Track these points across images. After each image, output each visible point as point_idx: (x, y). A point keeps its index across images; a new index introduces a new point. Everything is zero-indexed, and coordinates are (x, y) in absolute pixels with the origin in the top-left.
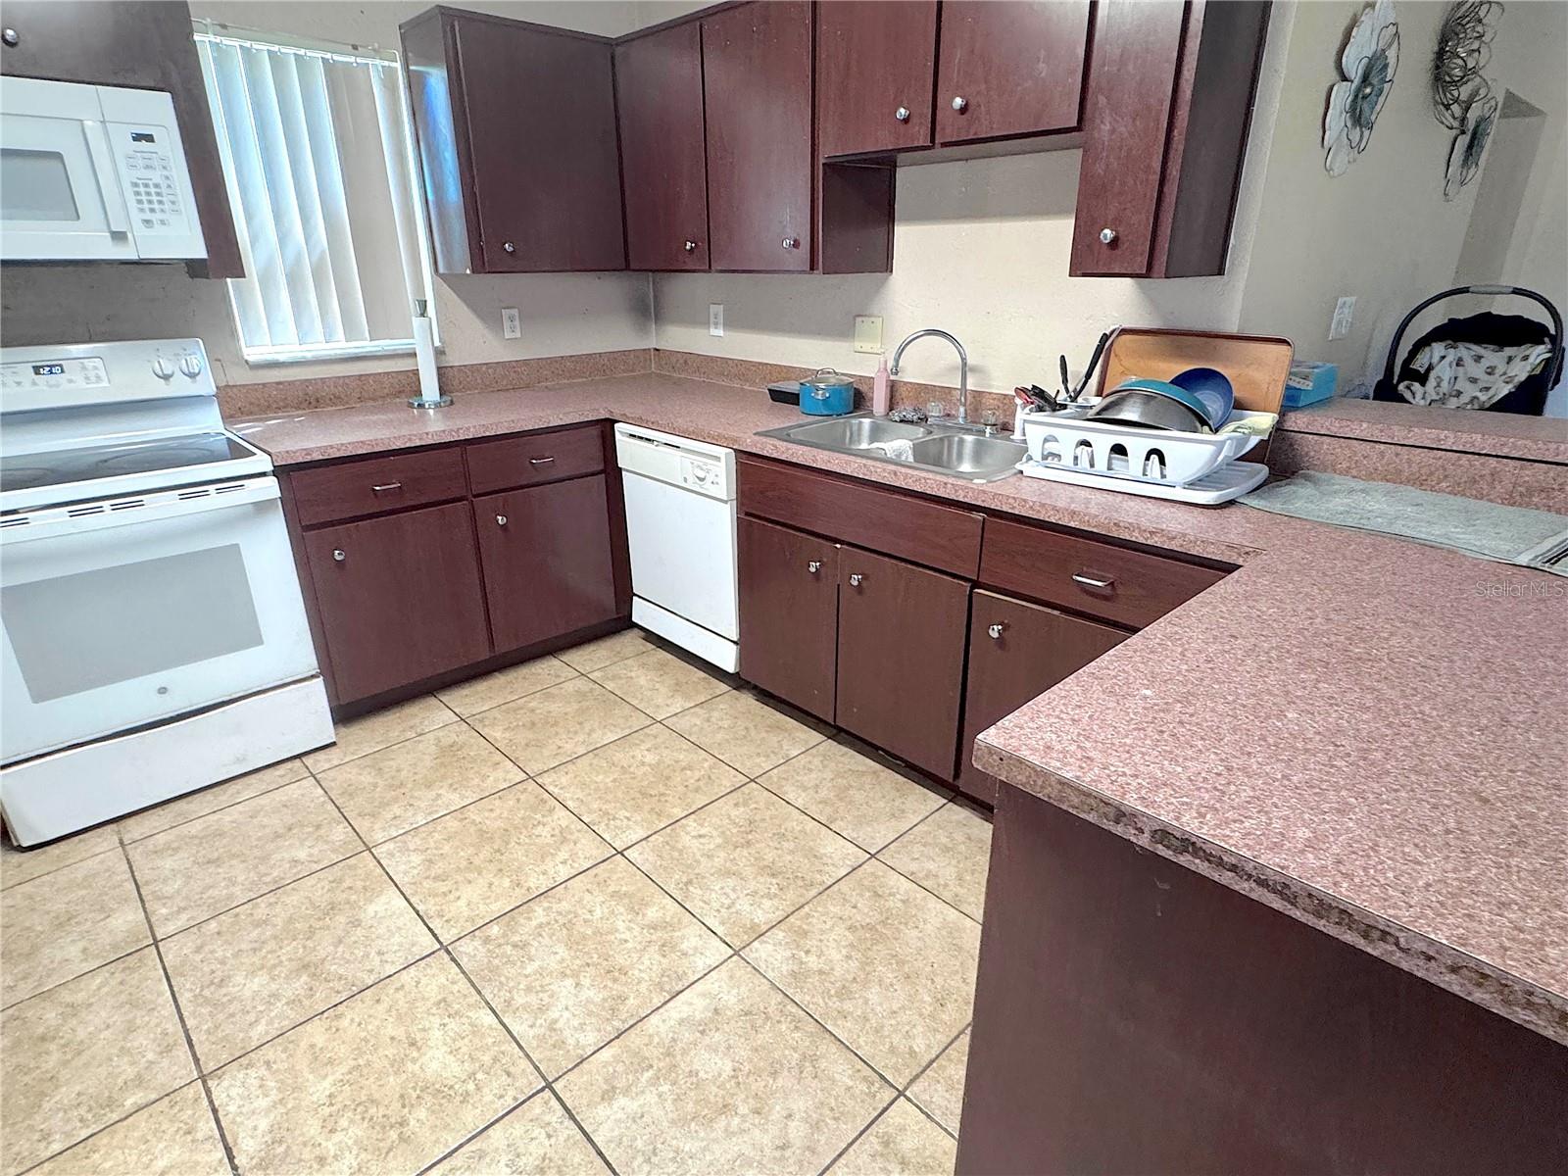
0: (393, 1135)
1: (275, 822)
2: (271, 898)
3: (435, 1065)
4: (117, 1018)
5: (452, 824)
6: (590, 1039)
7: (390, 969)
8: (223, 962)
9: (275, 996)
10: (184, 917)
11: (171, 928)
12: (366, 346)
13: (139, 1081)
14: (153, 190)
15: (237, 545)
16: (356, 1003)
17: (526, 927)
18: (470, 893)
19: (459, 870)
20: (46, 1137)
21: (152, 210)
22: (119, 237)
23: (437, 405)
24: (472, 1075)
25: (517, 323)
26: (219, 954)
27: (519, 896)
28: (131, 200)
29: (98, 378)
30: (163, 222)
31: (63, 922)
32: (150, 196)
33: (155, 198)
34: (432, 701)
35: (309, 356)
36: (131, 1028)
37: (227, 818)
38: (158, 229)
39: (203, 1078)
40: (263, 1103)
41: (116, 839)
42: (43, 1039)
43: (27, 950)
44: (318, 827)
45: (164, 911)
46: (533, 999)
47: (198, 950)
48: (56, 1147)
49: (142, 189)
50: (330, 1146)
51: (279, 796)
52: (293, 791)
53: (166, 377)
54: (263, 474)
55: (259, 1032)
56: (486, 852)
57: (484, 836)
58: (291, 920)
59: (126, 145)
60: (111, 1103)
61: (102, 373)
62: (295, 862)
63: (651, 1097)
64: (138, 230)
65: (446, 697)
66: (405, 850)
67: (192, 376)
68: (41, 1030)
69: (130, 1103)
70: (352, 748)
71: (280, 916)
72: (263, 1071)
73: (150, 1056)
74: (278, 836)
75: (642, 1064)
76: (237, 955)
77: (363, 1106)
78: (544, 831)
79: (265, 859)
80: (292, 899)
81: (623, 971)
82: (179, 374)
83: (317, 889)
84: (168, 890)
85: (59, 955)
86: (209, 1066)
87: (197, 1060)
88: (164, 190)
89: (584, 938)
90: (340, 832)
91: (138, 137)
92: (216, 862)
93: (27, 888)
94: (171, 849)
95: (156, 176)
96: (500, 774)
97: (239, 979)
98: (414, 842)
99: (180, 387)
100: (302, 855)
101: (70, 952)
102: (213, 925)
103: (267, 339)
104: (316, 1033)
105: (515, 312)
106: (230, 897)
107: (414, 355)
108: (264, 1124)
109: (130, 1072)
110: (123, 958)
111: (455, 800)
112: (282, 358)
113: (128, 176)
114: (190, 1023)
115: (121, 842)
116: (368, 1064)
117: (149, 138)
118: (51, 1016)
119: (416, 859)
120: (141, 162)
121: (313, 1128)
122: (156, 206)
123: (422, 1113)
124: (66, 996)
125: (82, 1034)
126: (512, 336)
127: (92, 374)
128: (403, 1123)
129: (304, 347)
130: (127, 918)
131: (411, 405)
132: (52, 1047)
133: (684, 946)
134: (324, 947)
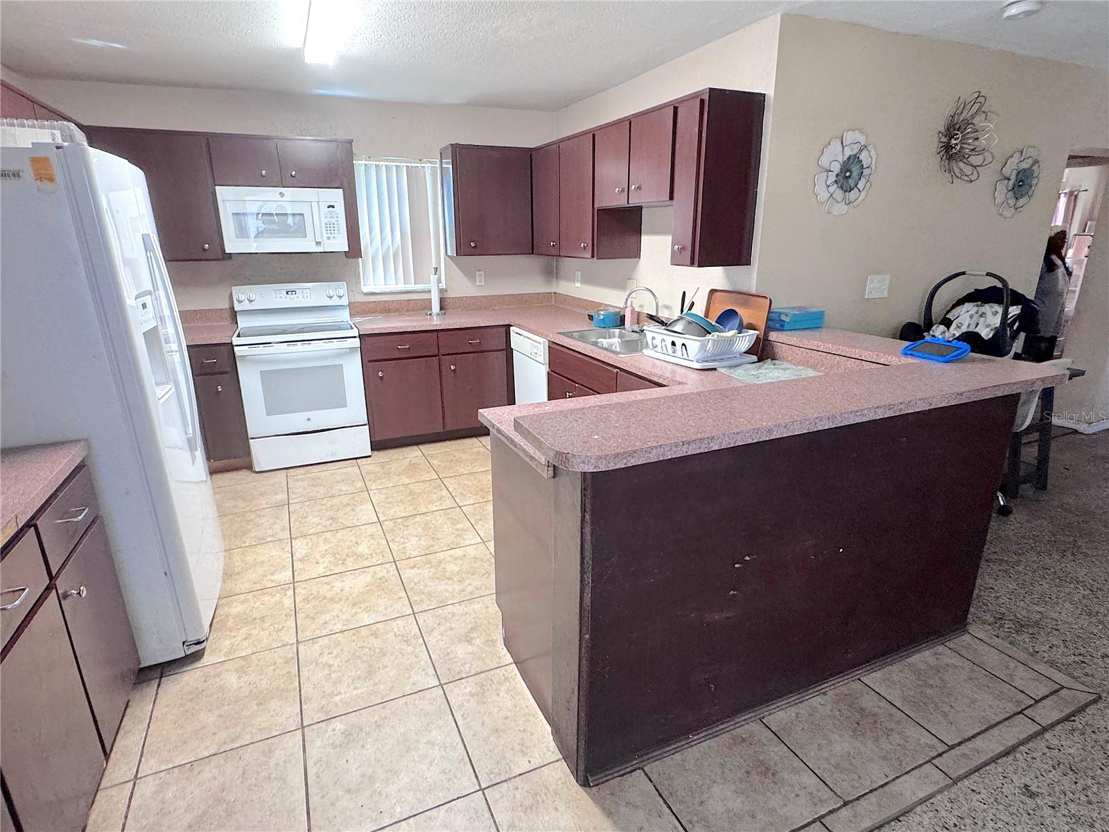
0: (341, 562)
1: (339, 478)
2: (329, 499)
3: (361, 550)
4: (271, 521)
5: (401, 488)
6: (414, 554)
7: (358, 524)
8: (307, 513)
9: (320, 524)
10: (300, 499)
11: (294, 501)
12: (412, 287)
13: (273, 536)
14: (332, 226)
15: (342, 365)
16: (344, 531)
17: (411, 521)
18: (396, 509)
19: (396, 502)
20: (244, 542)
21: (331, 233)
22: (318, 243)
23: (438, 314)
24: (371, 554)
25: (483, 278)
26: (307, 510)
27: (415, 512)
28: (324, 229)
29: (307, 296)
30: (334, 238)
31: (262, 494)
32: (330, 227)
33: (332, 229)
34: (416, 447)
35: (388, 290)
36: (275, 523)
37: (323, 474)
38: (332, 241)
39: (291, 539)
40: (306, 547)
41: (285, 475)
42: (249, 521)
43: (251, 498)
44: (353, 481)
45: (294, 496)
46: (402, 540)
47: (301, 508)
48: (247, 545)
49: (328, 226)
50: (321, 561)
51: (344, 470)
52: (350, 469)
53: (331, 297)
54: (355, 337)
55: (310, 532)
56: (409, 498)
57: (411, 493)
58: (332, 506)
59: (325, 209)
60: (263, 539)
61: (309, 295)
62: (341, 490)
63: (426, 571)
64: (326, 241)
65: (421, 447)
66: (381, 493)
67: (340, 297)
68: (249, 519)
69: (268, 540)
70: (377, 459)
71: (329, 504)
72: (309, 540)
73: (278, 530)
74: (338, 482)
75: (429, 562)
76: (312, 511)
77: (334, 555)
78: (435, 496)
79: (331, 488)
80: (336, 501)
81: (438, 539)
82: (335, 296)
83: (345, 499)
84: (297, 491)
85: (259, 502)
86: (293, 536)
87: (291, 534)
88: (336, 226)
89: (430, 528)
90: (360, 484)
91: (329, 207)
92: (315, 486)
93: (254, 483)
94: (303, 480)
95: (333, 220)
96: (429, 475)
97: (311, 517)
98: (384, 491)
99: (335, 301)
100: (344, 489)
101: (263, 502)
102: (308, 503)
103: (372, 283)
104: (328, 535)
105: (482, 273)
106: (316, 496)
107: (430, 292)
108: (304, 552)
109: (271, 533)
110: (279, 506)
111: (407, 481)
112: (376, 291)
113: (324, 221)
114: (292, 525)
115: (287, 476)
116: (341, 545)
117: (333, 207)
118: (252, 516)
119: (383, 496)
120: (329, 216)
121: (318, 556)
122: (333, 232)
123: (352, 559)
124: (258, 512)
125: (260, 522)
126: (480, 284)
127: (305, 295)
128: (345, 560)
129: (387, 287)
130: (282, 496)
131: (427, 314)
132: (251, 523)
133: (465, 537)
134: (340, 514)
